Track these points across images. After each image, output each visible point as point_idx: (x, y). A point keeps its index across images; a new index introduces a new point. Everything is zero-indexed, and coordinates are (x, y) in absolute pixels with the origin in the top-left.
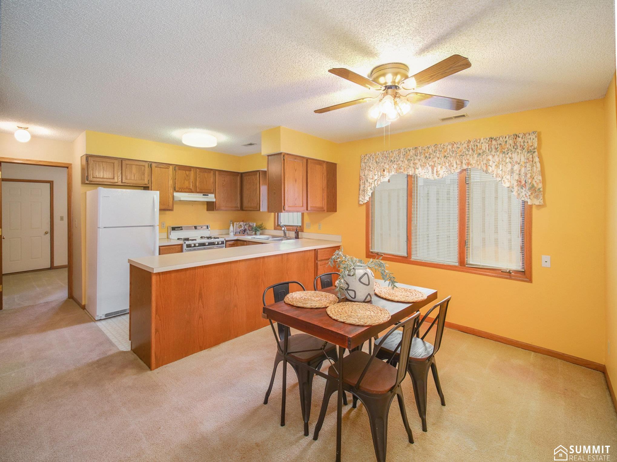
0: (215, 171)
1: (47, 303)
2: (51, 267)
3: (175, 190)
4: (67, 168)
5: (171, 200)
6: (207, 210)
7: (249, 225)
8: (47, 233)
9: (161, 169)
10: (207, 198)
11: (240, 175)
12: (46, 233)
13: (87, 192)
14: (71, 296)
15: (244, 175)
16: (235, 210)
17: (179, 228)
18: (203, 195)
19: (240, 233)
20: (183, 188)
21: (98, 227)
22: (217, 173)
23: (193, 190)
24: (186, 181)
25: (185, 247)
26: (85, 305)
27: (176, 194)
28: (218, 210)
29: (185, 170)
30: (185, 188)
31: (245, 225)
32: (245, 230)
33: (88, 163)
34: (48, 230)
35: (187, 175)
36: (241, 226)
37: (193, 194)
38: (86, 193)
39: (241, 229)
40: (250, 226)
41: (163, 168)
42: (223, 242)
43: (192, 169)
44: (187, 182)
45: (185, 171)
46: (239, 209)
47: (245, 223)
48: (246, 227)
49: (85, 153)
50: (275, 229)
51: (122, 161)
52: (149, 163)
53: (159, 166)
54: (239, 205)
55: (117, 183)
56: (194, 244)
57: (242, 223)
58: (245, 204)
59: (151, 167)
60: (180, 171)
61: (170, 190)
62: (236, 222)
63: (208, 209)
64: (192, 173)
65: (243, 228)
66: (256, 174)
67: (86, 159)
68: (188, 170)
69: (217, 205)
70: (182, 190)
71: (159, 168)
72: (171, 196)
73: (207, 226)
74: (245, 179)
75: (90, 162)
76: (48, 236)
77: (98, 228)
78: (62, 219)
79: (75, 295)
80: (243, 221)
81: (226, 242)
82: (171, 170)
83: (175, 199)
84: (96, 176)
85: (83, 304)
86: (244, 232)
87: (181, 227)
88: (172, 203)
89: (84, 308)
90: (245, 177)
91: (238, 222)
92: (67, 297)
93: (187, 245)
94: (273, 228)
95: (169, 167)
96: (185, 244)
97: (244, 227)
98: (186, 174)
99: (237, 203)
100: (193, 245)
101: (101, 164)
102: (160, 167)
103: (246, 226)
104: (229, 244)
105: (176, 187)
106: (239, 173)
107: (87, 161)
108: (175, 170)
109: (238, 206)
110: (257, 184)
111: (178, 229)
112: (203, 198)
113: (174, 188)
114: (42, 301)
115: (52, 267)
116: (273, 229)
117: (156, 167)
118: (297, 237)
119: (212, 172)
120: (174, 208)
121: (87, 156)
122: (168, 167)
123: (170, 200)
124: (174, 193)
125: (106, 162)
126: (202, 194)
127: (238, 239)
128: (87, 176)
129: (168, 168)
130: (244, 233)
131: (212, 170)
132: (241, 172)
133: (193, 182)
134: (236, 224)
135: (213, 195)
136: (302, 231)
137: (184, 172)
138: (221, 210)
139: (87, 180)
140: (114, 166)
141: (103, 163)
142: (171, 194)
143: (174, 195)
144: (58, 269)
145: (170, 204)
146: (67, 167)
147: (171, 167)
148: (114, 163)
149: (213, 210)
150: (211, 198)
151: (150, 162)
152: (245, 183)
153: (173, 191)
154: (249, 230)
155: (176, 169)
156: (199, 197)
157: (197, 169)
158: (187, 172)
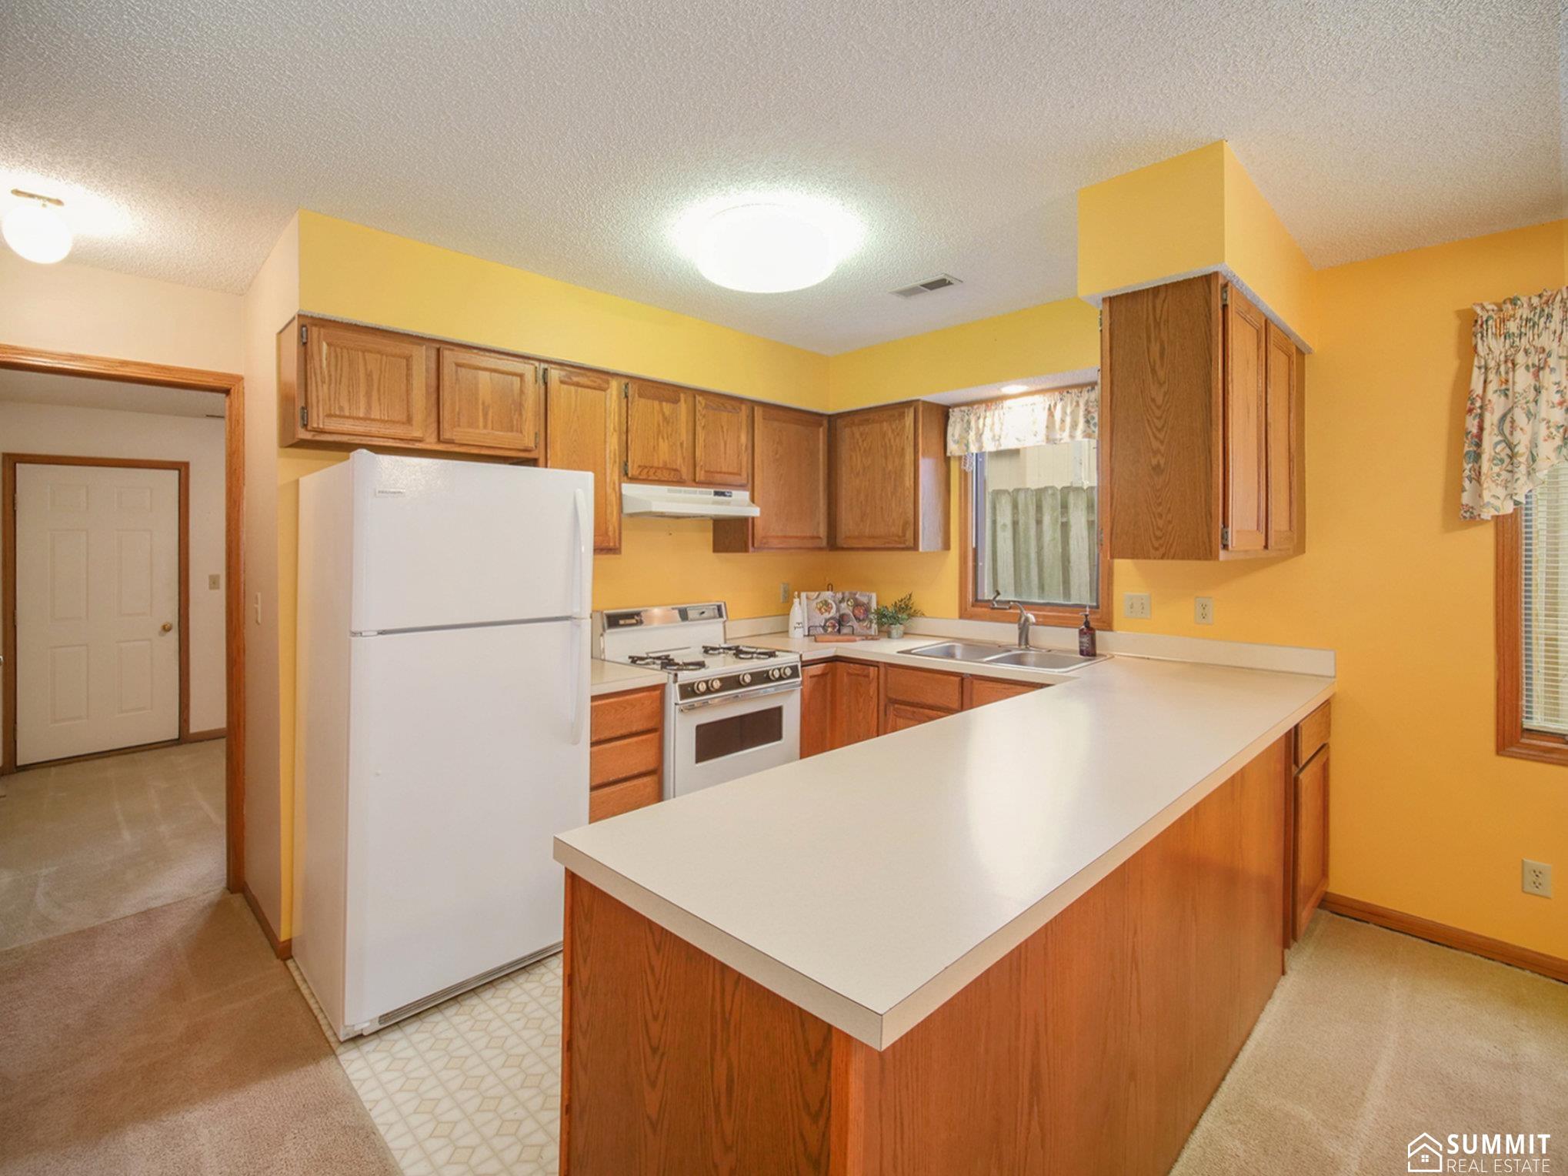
0: (753, 404)
1: (148, 916)
2: (179, 738)
3: (627, 474)
4: (227, 392)
5: (615, 513)
6: (716, 549)
7: (856, 600)
8: (169, 629)
9: (580, 389)
10: (729, 503)
11: (825, 422)
12: (166, 629)
13: (303, 480)
14: (237, 881)
15: (840, 423)
16: (809, 549)
17: (630, 616)
18: (717, 493)
19: (826, 631)
20: (651, 467)
21: (354, 629)
22: (758, 411)
23: (684, 477)
24: (661, 440)
25: (673, 694)
26: (290, 940)
27: (630, 490)
28: (760, 549)
29: (661, 399)
30: (658, 468)
31: (840, 602)
32: (841, 621)
33: (306, 353)
34: (171, 616)
35: (665, 419)
36: (826, 603)
37: (683, 489)
38: (297, 482)
39: (827, 615)
40: (857, 604)
41: (588, 387)
42: (796, 666)
43: (682, 396)
44: (664, 446)
45: (661, 401)
46: (824, 543)
47: (839, 596)
48: (846, 608)
49: (293, 312)
50: (964, 614)
51: (438, 350)
52: (537, 364)
53: (575, 379)
54: (822, 531)
55: (420, 441)
56: (707, 682)
57: (827, 595)
58: (848, 523)
59: (546, 384)
60: (643, 401)
61: (611, 474)
62: (804, 591)
63: (718, 547)
64: (683, 407)
65: (833, 613)
66: (902, 416)
67: (301, 335)
68: (667, 401)
69: (759, 531)
70: (649, 475)
71: (573, 388)
72: (613, 498)
73: (719, 608)
74: (845, 434)
75: (315, 348)
76: (174, 635)
77: (354, 634)
78: (214, 582)
79: (254, 875)
80: (830, 587)
81: (802, 666)
82: (614, 397)
83: (627, 509)
84: (341, 409)
85: (283, 937)
86: (840, 624)
87: (638, 614)
88: (616, 525)
89: (285, 952)
90: (847, 431)
91: (815, 591)
92: (224, 884)
93: (682, 687)
94: (956, 612)
95: (608, 382)
96: (677, 685)
97: (838, 610)
98: (663, 415)
99: (818, 524)
100: (703, 687)
101: (361, 360)
102: (577, 385)
103: (844, 605)
104: (811, 673)
105: (630, 463)
106: (821, 415)
107: (305, 344)
108: (627, 397)
109: (821, 536)
110: (902, 455)
111: (628, 621)
112: (715, 503)
113: (623, 464)
114: (129, 905)
115: (184, 738)
116: (957, 614)
117: (562, 382)
118: (1089, 652)
119: (743, 407)
120: (624, 544)
121: (304, 322)
122: (605, 386)
123: (612, 513)
124: (624, 485)
125: (379, 352)
126: (712, 491)
127: (840, 654)
128: (303, 408)
129: (604, 390)
130: (839, 631)
131: (741, 400)
132: (831, 410)
133: (685, 445)
134: (807, 598)
135: (745, 495)
136: (1108, 626)
137: (656, 403)
138: (772, 548)
139: (305, 426)
140: (409, 368)
141: (368, 356)
142: (614, 489)
143: (624, 492)
144: (201, 741)
145: (611, 528)
146: (225, 388)
147: (614, 384)
148: (408, 359)
149: (746, 550)
150: (739, 504)
151: (540, 361)
152: (844, 450)
153: (619, 476)
154: (858, 619)
155: (630, 393)
156: (699, 502)
157: (699, 398)
158: (667, 407)
